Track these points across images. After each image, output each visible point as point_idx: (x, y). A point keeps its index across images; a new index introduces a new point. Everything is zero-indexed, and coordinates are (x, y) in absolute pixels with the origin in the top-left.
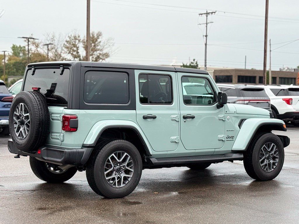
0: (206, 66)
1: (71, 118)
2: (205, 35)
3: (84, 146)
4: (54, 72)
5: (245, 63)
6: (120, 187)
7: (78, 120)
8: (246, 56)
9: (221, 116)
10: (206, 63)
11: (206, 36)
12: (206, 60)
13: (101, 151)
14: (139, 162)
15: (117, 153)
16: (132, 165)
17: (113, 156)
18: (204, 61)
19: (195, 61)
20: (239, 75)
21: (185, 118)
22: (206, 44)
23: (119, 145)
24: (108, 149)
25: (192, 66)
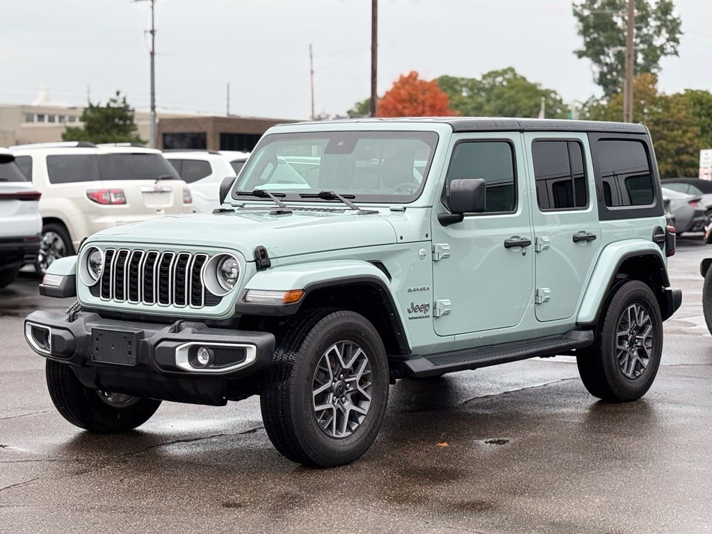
0: (153, 108)
2: (150, 28)
5: (228, 99)
8: (228, 86)
10: (153, 100)
11: (152, 32)
12: (153, 94)
18: (149, 97)
19: (122, 95)
20: (223, 131)
22: (152, 54)
25: (113, 108)
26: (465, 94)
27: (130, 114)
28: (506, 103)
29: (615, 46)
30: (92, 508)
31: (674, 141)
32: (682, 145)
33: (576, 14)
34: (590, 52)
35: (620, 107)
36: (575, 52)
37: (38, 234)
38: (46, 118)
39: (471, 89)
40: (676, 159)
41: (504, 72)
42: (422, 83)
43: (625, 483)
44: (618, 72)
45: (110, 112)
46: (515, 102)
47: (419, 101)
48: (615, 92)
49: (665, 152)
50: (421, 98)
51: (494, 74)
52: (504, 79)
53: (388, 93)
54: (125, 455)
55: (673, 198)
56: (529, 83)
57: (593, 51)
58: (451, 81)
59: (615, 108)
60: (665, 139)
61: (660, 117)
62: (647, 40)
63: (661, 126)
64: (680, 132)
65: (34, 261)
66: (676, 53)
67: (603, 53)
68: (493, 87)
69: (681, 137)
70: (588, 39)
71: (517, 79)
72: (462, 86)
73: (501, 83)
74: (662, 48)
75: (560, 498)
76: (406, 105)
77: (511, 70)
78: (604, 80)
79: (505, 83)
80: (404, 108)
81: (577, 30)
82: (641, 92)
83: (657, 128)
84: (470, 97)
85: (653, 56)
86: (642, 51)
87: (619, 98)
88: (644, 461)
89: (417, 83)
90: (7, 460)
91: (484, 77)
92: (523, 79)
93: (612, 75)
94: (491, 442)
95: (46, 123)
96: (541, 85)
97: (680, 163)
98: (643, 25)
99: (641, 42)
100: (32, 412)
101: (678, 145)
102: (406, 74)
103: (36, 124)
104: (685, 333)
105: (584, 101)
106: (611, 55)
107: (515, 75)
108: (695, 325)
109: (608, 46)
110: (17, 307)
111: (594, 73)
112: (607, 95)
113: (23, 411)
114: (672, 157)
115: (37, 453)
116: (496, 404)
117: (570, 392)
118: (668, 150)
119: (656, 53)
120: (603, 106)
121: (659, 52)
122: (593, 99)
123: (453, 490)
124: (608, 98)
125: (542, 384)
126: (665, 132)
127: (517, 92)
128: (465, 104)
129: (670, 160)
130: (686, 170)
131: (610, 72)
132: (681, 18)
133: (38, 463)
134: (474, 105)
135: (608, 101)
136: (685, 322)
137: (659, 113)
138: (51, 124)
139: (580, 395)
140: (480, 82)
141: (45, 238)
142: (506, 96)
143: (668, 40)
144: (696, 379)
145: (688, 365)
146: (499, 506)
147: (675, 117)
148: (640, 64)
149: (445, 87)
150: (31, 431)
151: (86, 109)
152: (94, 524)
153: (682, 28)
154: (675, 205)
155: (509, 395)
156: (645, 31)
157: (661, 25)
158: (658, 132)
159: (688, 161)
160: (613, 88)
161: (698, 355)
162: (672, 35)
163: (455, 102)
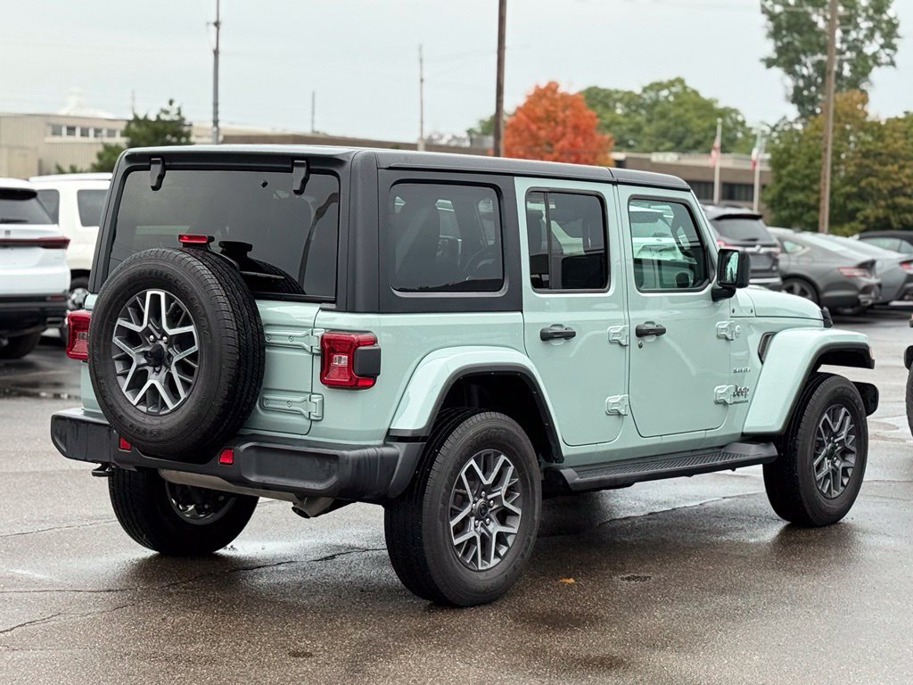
1: (360, 343)
2: (214, 20)
3: (392, 437)
4: (265, 185)
5: (313, 112)
6: (489, 566)
7: (380, 350)
8: (314, 94)
9: (723, 324)
10: (216, 113)
11: (217, 24)
12: (216, 105)
13: (443, 451)
14: (536, 483)
15: (482, 456)
16: (518, 494)
17: (471, 465)
19: (176, 105)
21: (641, 333)
22: (216, 53)
23: (488, 429)
24: (461, 442)
25: (165, 122)
26: (619, 112)
27: (186, 129)
28: (671, 124)
29: (814, 53)
30: (126, 654)
31: (887, 178)
32: (899, 184)
33: (765, 11)
34: (781, 61)
35: (820, 134)
36: (762, 60)
37: (65, 291)
38: (78, 131)
39: (628, 105)
40: (890, 202)
41: (671, 84)
42: (564, 97)
43: (793, 636)
44: (817, 87)
45: (161, 127)
46: (683, 124)
47: (559, 120)
48: (813, 112)
49: (874, 192)
50: (561, 115)
51: (657, 87)
52: (671, 93)
53: (519, 109)
54: (169, 586)
55: (881, 257)
56: (702, 99)
57: (786, 59)
58: (602, 94)
59: (813, 134)
60: (876, 176)
61: (871, 147)
62: (855, 47)
63: (872, 158)
64: (896, 167)
65: (60, 325)
66: (892, 63)
67: (799, 62)
68: (656, 103)
69: (896, 173)
70: (779, 44)
71: (688, 94)
72: (616, 101)
73: (666, 97)
74: (875, 57)
75: (710, 654)
76: (541, 125)
77: (680, 81)
78: (799, 97)
79: (671, 98)
80: (540, 128)
81: (765, 32)
82: (847, 115)
83: (867, 162)
84: (626, 115)
85: (863, 68)
86: (849, 60)
87: (817, 122)
88: (818, 606)
89: (557, 96)
90: (21, 590)
91: (645, 90)
92: (696, 93)
93: (809, 91)
94: (628, 579)
95: (78, 137)
96: (717, 101)
97: (895, 207)
98: (850, 27)
99: (849, 49)
100: (53, 526)
101: (893, 183)
102: (543, 85)
103: (65, 138)
104: (884, 438)
105: (773, 124)
106: (809, 65)
107: (685, 88)
108: (898, 428)
109: (805, 53)
110: (36, 385)
111: (786, 87)
112: (802, 116)
113: (43, 525)
114: (885, 199)
115: (58, 580)
116: (638, 529)
117: (733, 514)
118: (879, 190)
119: (867, 63)
120: (797, 131)
121: (871, 62)
122: (785, 122)
123: (578, 640)
124: (804, 120)
125: (698, 503)
126: (877, 167)
127: (687, 110)
128: (619, 124)
129: (882, 203)
130: (902, 216)
131: (807, 87)
132: (899, 18)
133: (59, 594)
134: (631, 126)
135: (803, 124)
136: (885, 424)
137: (869, 143)
138: (85, 140)
139: (745, 518)
140: (639, 96)
141: (74, 296)
142: (672, 115)
143: (882, 47)
144: (893, 500)
145: (883, 481)
146: (633, 662)
147: (890, 148)
148: (846, 78)
149: (594, 102)
150: (52, 551)
151: (129, 122)
152: (128, 675)
153: (900, 31)
154: (882, 268)
155: (655, 516)
156: (853, 35)
157: (874, 26)
158: (868, 166)
159: (904, 205)
160: (810, 108)
161: (897, 468)
162: (888, 40)
163: (606, 122)
